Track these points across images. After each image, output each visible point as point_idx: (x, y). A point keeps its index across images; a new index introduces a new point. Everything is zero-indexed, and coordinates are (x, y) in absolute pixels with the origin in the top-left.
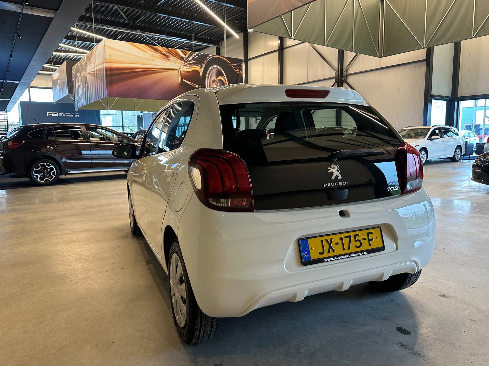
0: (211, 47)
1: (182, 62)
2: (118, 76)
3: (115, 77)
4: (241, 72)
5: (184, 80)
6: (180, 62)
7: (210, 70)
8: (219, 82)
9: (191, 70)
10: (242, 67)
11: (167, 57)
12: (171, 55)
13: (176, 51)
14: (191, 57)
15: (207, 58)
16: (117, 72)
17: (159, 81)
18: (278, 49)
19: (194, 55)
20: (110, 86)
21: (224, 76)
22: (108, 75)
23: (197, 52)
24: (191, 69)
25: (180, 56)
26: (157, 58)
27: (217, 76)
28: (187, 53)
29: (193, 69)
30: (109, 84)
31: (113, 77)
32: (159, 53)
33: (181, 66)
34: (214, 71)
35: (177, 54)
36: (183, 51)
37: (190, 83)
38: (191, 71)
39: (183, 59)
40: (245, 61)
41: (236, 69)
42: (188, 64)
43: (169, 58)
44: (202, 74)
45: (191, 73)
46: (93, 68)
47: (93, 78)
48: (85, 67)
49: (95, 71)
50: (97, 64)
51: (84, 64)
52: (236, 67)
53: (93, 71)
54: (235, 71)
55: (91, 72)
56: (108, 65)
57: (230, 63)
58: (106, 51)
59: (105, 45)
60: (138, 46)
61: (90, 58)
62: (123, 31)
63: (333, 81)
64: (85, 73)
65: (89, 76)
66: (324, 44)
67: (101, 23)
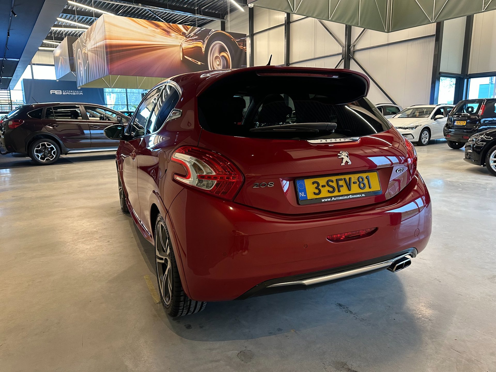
0: (215, 21)
1: (184, 38)
2: (118, 54)
3: (115, 54)
4: (245, 48)
5: (185, 57)
7: (214, 45)
8: (222, 59)
9: (193, 46)
10: (245, 43)
11: (168, 32)
12: (172, 31)
13: (177, 26)
14: (193, 33)
15: (210, 33)
16: (118, 49)
17: (160, 58)
18: (284, 23)
19: (196, 30)
20: (110, 64)
21: (228, 52)
22: (109, 53)
23: (199, 28)
24: (193, 45)
25: (181, 32)
26: (158, 33)
27: (220, 52)
29: (195, 45)
30: (109, 61)
31: (114, 54)
32: (160, 29)
33: (183, 42)
34: (217, 47)
35: (178, 29)
36: (185, 27)
37: (192, 60)
38: (193, 48)
39: (184, 35)
40: (250, 36)
42: (189, 40)
43: (170, 34)
44: (204, 51)
45: (193, 49)
46: (93, 45)
47: (94, 55)
48: (85, 44)
49: (95, 48)
50: (97, 40)
51: (84, 40)
52: (239, 42)
53: (93, 48)
54: (239, 46)
55: (91, 49)
56: (108, 42)
57: (233, 38)
58: (105, 27)
59: (104, 21)
60: (139, 21)
61: (90, 34)
62: (125, 5)
63: (340, 57)
64: (86, 50)
65: (90, 54)
66: (328, 18)
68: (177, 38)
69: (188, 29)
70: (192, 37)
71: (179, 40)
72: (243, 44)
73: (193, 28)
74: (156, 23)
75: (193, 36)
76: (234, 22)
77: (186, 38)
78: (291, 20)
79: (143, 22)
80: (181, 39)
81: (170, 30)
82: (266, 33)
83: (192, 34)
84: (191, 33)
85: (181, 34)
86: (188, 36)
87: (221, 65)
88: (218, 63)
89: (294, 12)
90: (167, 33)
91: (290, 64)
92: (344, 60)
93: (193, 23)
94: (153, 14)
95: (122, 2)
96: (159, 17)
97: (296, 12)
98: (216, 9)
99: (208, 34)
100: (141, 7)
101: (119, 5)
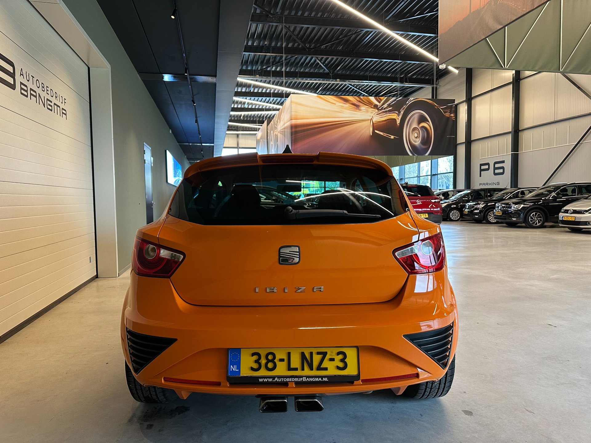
1: (375, 111)
2: (302, 133)
3: (300, 134)
5: (376, 131)
6: (373, 111)
7: (411, 116)
8: (422, 130)
9: (386, 119)
10: (454, 109)
11: (358, 106)
12: (363, 104)
13: (369, 99)
14: (387, 104)
15: (407, 103)
16: (302, 128)
17: (347, 134)
18: (512, 81)
19: (390, 101)
20: (294, 144)
21: (429, 122)
22: (294, 133)
23: (394, 98)
24: (386, 117)
25: (373, 104)
26: (346, 109)
27: (420, 122)
28: (382, 99)
31: (298, 134)
32: (349, 103)
33: (374, 116)
34: (416, 117)
35: (370, 101)
36: (377, 99)
37: (384, 134)
39: (376, 107)
40: (467, 101)
41: (445, 112)
42: (382, 112)
43: (360, 108)
44: (399, 123)
45: (386, 122)
46: (282, 126)
47: (282, 136)
48: (276, 125)
49: (283, 129)
50: (285, 121)
51: (276, 123)
52: (445, 109)
53: (282, 129)
54: (444, 114)
55: (281, 130)
56: (294, 122)
57: (437, 105)
58: (292, 107)
59: (291, 101)
60: (326, 98)
61: (280, 116)
62: (323, 82)
64: (276, 132)
65: (279, 135)
66: (559, 70)
67: (300, 77)
68: (367, 111)
70: (385, 109)
71: (369, 114)
72: (450, 111)
73: (386, 99)
74: (345, 98)
75: (387, 107)
77: (378, 110)
78: (521, 77)
79: (331, 98)
80: (372, 113)
81: (360, 104)
82: (488, 95)
83: (385, 106)
84: (384, 104)
85: (373, 107)
86: (380, 108)
87: (419, 137)
88: (416, 135)
90: (356, 107)
93: (390, 93)
94: (353, 88)
95: (321, 80)
96: (361, 90)
97: (507, 67)
98: (425, 74)
99: (405, 104)
100: (341, 83)
101: (318, 84)
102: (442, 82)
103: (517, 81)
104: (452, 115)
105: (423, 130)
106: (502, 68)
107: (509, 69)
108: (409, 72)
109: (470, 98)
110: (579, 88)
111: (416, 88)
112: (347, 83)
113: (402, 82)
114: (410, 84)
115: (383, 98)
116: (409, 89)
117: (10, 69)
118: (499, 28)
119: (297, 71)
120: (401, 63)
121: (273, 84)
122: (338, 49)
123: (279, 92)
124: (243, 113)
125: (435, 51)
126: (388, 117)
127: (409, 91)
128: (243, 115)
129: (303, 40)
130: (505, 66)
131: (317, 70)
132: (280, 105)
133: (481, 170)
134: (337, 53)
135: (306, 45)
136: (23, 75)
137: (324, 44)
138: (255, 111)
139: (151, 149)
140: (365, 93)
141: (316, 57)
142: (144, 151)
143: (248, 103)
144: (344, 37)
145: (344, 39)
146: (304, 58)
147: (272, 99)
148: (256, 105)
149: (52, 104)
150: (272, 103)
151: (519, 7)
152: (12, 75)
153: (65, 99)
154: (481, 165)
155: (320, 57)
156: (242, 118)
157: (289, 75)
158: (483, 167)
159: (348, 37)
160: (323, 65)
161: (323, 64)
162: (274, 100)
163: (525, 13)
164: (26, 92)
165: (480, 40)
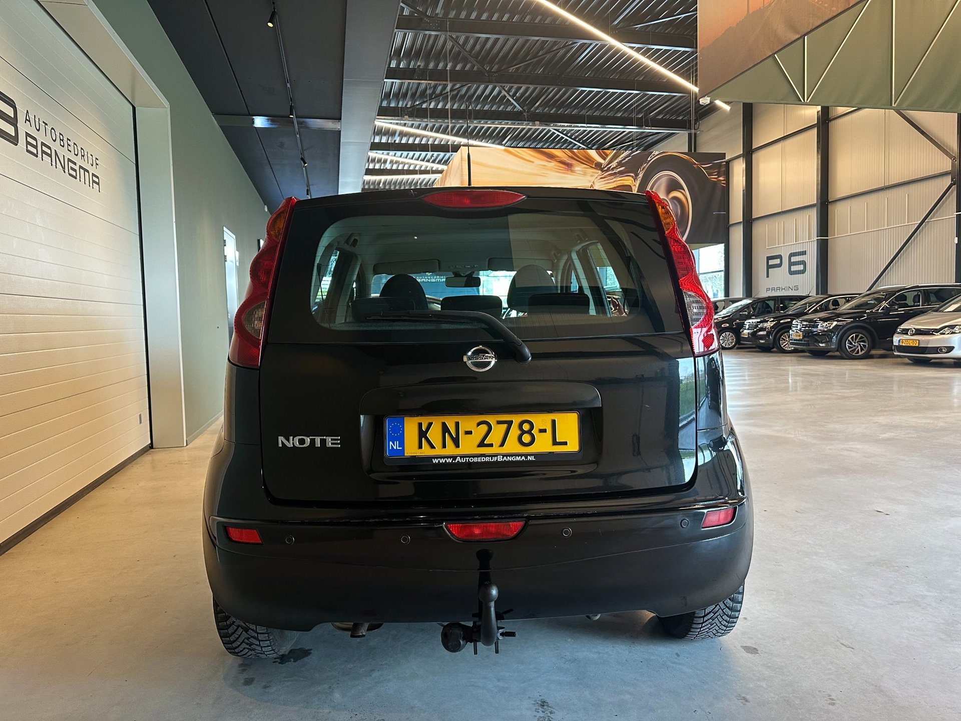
0: (677, 134)
1: (598, 173)
6: (593, 173)
7: (654, 182)
9: (616, 186)
10: (725, 169)
11: (569, 166)
12: (578, 162)
13: (587, 153)
14: (616, 161)
15: (649, 159)
18: (816, 122)
19: (622, 156)
21: (684, 190)
24: (615, 183)
25: (593, 162)
26: (550, 170)
27: (669, 191)
28: (609, 154)
32: (555, 160)
33: (595, 181)
34: (663, 182)
35: (590, 158)
36: (600, 153)
38: (614, 188)
39: (599, 167)
40: (745, 155)
41: (710, 174)
42: (608, 175)
43: (573, 169)
52: (710, 169)
54: (709, 177)
57: (697, 163)
59: (462, 158)
60: (519, 153)
62: (513, 127)
63: (948, 181)
66: (891, 105)
67: (475, 119)
68: (585, 174)
69: (607, 155)
70: (613, 169)
71: (589, 178)
72: (718, 172)
73: (615, 153)
74: (549, 152)
75: (616, 166)
76: (713, 133)
77: (603, 172)
78: (831, 115)
79: (527, 153)
80: (592, 176)
81: (574, 162)
82: (779, 146)
83: (614, 164)
84: (612, 162)
85: (594, 166)
86: (606, 169)
89: (803, 101)
90: (566, 167)
91: (830, 202)
92: (956, 186)
93: (621, 143)
94: (561, 135)
95: (510, 122)
96: (574, 139)
97: (808, 101)
98: (678, 112)
99: (647, 162)
100: (541, 128)
101: (505, 129)
102: (705, 124)
103: (825, 122)
104: (721, 178)
105: (675, 203)
106: (800, 102)
107: (811, 103)
108: (652, 109)
109: (749, 151)
110: (923, 133)
111: (663, 135)
112: (552, 128)
113: (640, 125)
114: (652, 128)
115: (609, 151)
116: (651, 137)
117: (9, 111)
118: (793, 39)
119: (470, 108)
120: (637, 94)
121: (431, 130)
122: (536, 72)
123: (442, 143)
124: (383, 178)
125: (693, 74)
126: (618, 182)
127: (652, 139)
128: (382, 181)
129: (479, 58)
130: (804, 100)
131: (502, 107)
132: (443, 164)
133: (769, 267)
134: (535, 80)
135: (485, 67)
136: (29, 121)
137: (514, 64)
138: (403, 174)
139: (235, 238)
140: (580, 143)
141: (501, 86)
142: (225, 241)
143: (391, 162)
144: (548, 52)
145: (546, 57)
146: (482, 87)
147: (430, 154)
148: (405, 164)
149: (77, 168)
150: (431, 161)
151: (826, 5)
152: (13, 122)
153: (98, 160)
154: (769, 258)
155: (507, 87)
156: (381, 185)
157: (458, 115)
158: (771, 262)
159: (553, 53)
160: (513, 99)
161: (512, 97)
162: (434, 156)
163: (835, 14)
164: (35, 148)
165: (765, 57)
